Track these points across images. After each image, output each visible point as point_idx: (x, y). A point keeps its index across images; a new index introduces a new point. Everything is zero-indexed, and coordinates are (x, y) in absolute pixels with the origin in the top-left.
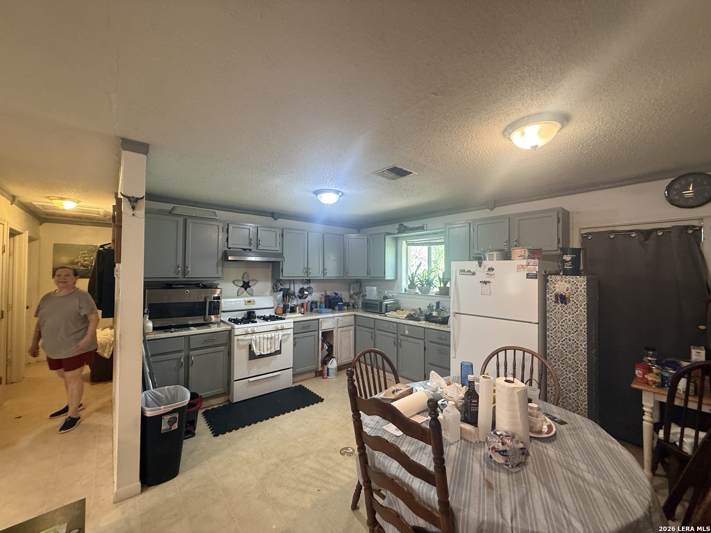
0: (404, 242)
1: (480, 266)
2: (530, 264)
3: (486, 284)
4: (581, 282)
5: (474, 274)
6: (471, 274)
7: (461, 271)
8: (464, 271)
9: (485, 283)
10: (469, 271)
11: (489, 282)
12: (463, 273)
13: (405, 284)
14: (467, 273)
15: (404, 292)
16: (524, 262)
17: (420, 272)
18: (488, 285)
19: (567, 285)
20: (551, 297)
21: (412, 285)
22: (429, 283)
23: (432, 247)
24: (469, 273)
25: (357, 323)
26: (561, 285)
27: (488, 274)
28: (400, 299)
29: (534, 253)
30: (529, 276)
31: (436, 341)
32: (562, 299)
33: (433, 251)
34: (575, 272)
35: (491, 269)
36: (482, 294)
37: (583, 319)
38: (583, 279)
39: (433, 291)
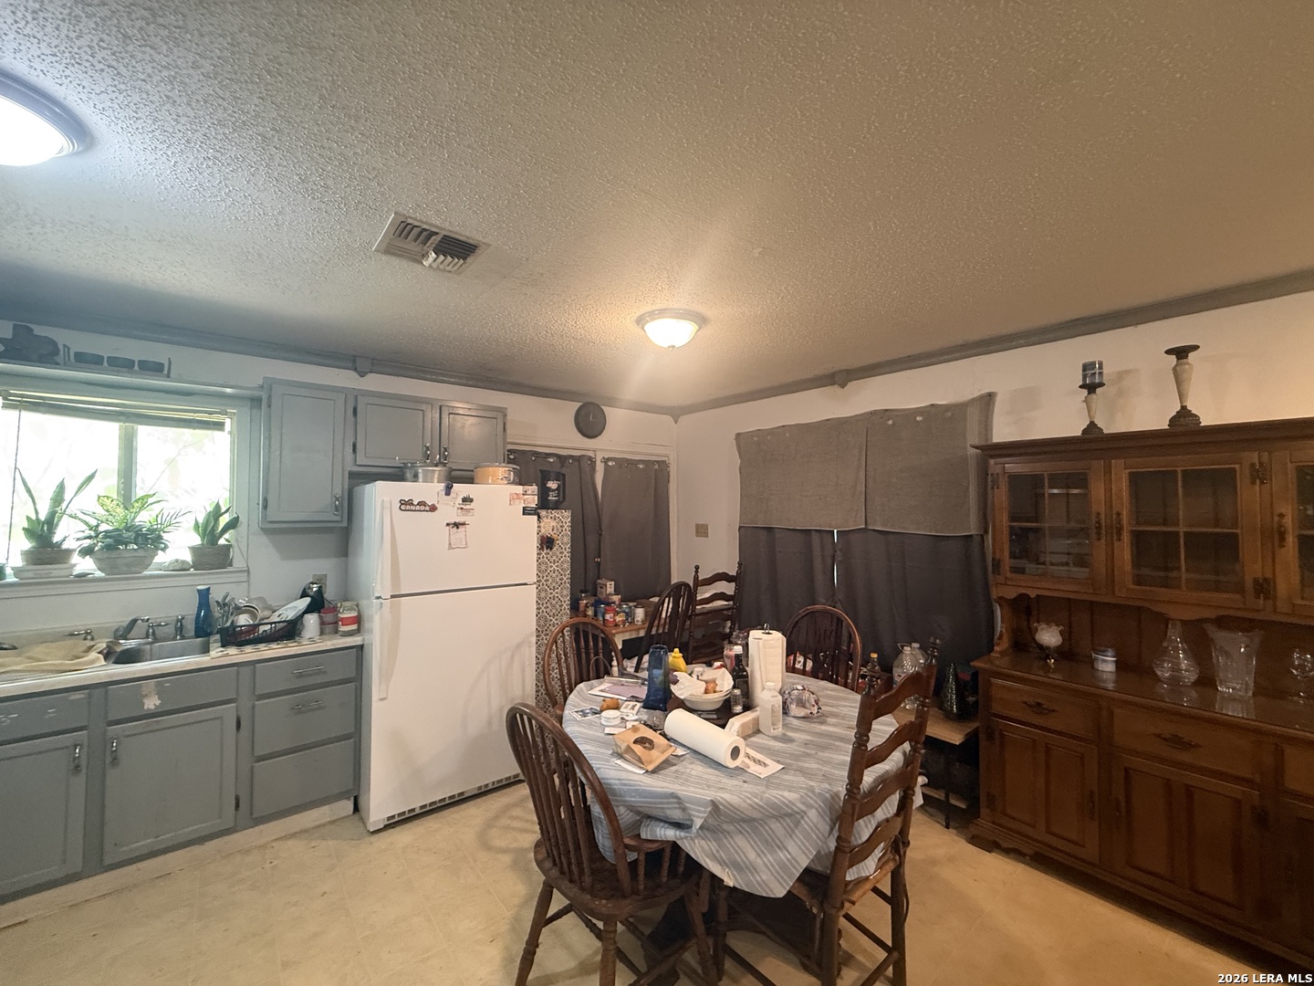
1: (448, 493)
2: (528, 493)
3: (458, 528)
4: (565, 517)
5: (433, 509)
6: (427, 508)
7: (403, 503)
8: (412, 504)
9: (457, 525)
10: (422, 503)
11: (464, 524)
12: (408, 507)
14: (418, 508)
16: (520, 489)
18: (462, 529)
19: (553, 523)
22: (143, 539)
24: (422, 508)
26: (546, 523)
27: (462, 509)
30: (526, 511)
32: (548, 543)
34: (556, 506)
35: (467, 500)
36: (450, 547)
37: (567, 566)
38: (567, 514)
39: (161, 558)
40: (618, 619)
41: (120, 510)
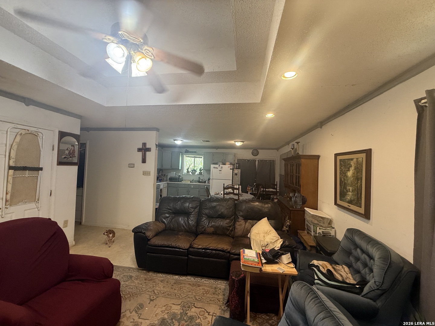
0: (185, 155)
1: (219, 166)
5: (217, 168)
7: (214, 167)
9: (220, 170)
13: (185, 171)
15: (184, 174)
16: (230, 166)
17: (191, 167)
19: (237, 171)
20: (234, 174)
21: (188, 172)
22: (195, 171)
23: (195, 158)
25: (168, 186)
26: (236, 171)
28: (183, 177)
29: (231, 164)
30: (230, 169)
31: (203, 188)
32: (236, 174)
33: (195, 160)
34: (238, 169)
35: (222, 167)
36: (219, 173)
37: (240, 178)
38: (240, 170)
39: (196, 173)
40: (249, 189)
41: (193, 168)
